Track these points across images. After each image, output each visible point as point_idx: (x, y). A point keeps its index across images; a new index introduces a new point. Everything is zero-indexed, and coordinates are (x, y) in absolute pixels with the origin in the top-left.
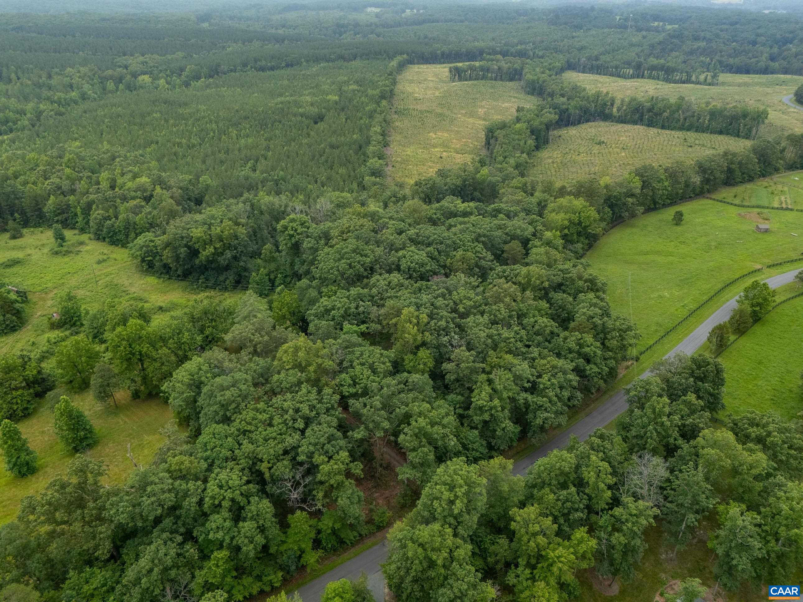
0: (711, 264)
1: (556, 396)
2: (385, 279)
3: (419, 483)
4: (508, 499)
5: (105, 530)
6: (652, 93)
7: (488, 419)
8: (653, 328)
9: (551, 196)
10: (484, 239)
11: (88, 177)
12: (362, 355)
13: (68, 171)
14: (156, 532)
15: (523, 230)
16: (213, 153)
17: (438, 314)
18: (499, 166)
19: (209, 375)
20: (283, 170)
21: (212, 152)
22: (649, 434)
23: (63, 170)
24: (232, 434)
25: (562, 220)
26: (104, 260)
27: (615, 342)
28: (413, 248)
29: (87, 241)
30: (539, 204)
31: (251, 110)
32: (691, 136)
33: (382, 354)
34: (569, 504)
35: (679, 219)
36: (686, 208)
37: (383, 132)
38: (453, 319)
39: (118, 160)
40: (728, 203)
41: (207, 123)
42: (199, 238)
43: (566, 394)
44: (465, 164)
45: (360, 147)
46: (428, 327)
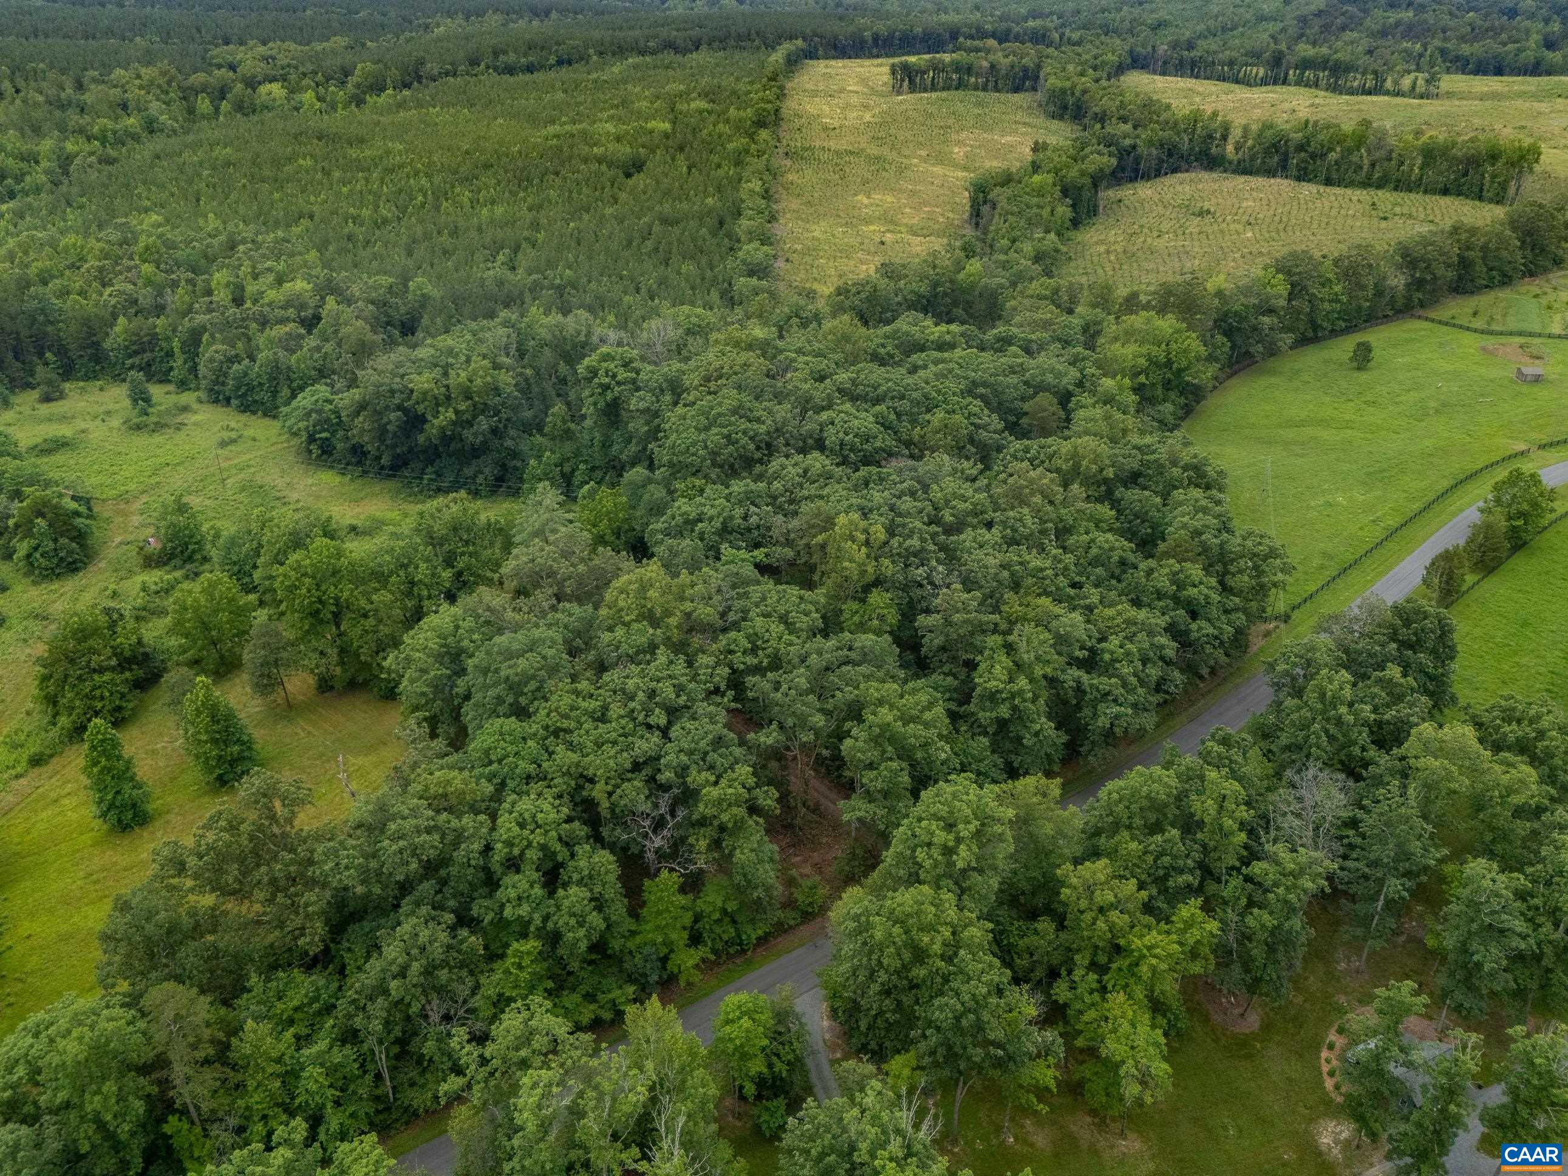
0: (1427, 443)
1: (1135, 675)
2: (796, 464)
3: (882, 827)
4: (1052, 852)
5: (314, 900)
6: (1304, 113)
7: (1007, 716)
8: (1316, 562)
9: (1109, 314)
10: (983, 391)
11: (188, 281)
12: (764, 599)
13: (147, 268)
14: (406, 905)
15: (1059, 375)
16: (427, 236)
17: (904, 526)
18: (1002, 257)
19: (476, 637)
20: (570, 268)
21: (425, 234)
22: (1313, 739)
23: (136, 267)
24: (535, 735)
25: (1135, 357)
26: (233, 441)
27: (1246, 578)
28: (848, 406)
29: (195, 406)
30: (1085, 329)
31: (496, 151)
32: (1385, 197)
33: (801, 598)
34: (1166, 860)
35: (1363, 357)
36: (1377, 337)
37: (767, 191)
38: (934, 535)
39: (241, 248)
40: (1461, 327)
41: (408, 177)
42: (425, 393)
43: (1154, 672)
44: (934, 254)
45: (721, 223)
46: (887, 549)
